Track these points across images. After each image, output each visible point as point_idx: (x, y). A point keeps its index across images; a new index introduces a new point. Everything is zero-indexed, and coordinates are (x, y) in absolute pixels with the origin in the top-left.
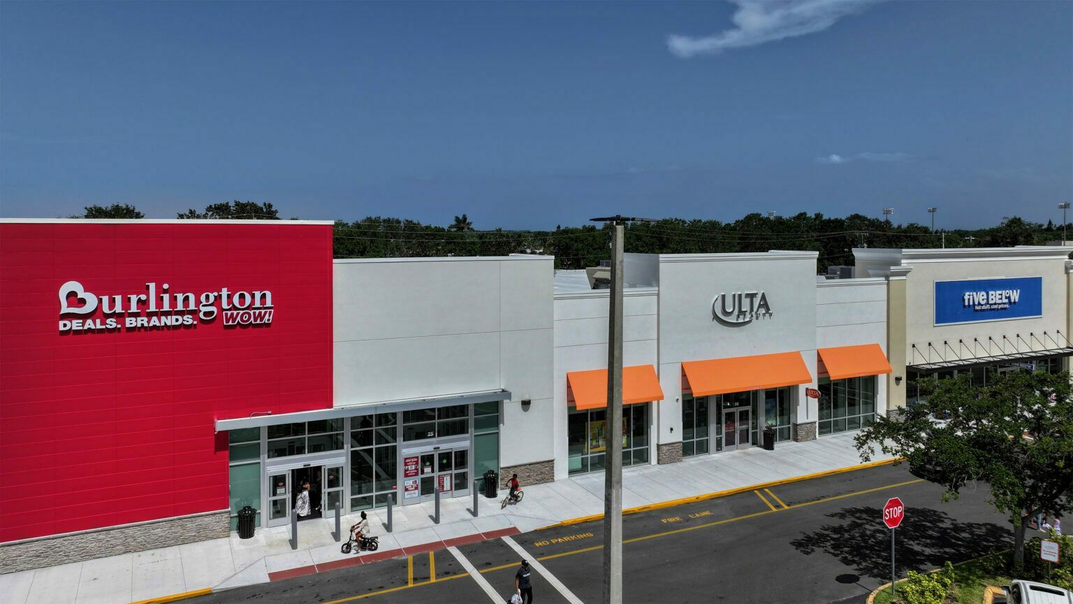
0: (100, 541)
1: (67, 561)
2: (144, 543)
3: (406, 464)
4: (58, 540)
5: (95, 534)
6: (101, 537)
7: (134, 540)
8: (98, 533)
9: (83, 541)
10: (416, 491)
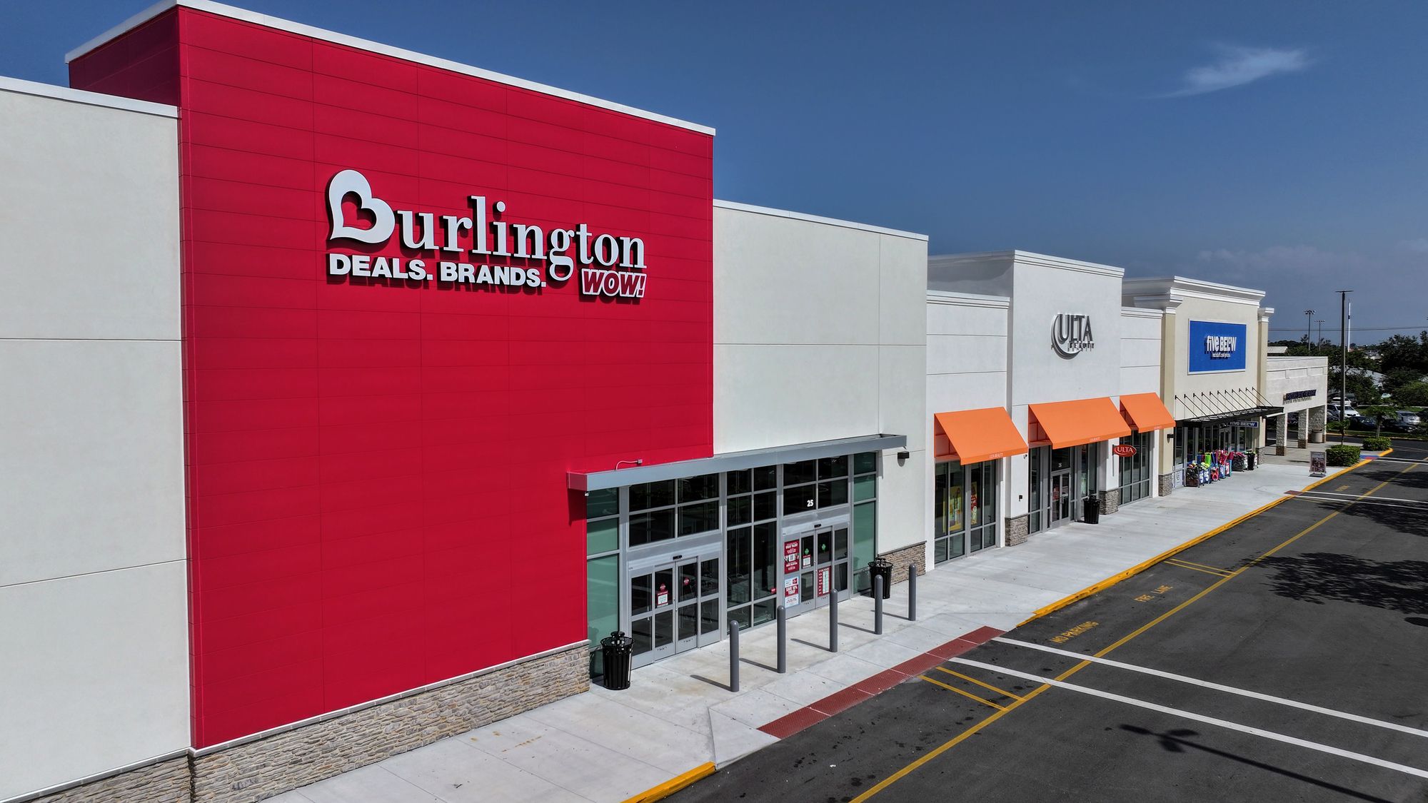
0: (399, 718)
1: (346, 768)
2: (469, 716)
3: (786, 554)
4: (329, 725)
5: (391, 706)
6: (402, 710)
7: (454, 711)
8: (397, 703)
9: (373, 721)
10: (797, 595)
